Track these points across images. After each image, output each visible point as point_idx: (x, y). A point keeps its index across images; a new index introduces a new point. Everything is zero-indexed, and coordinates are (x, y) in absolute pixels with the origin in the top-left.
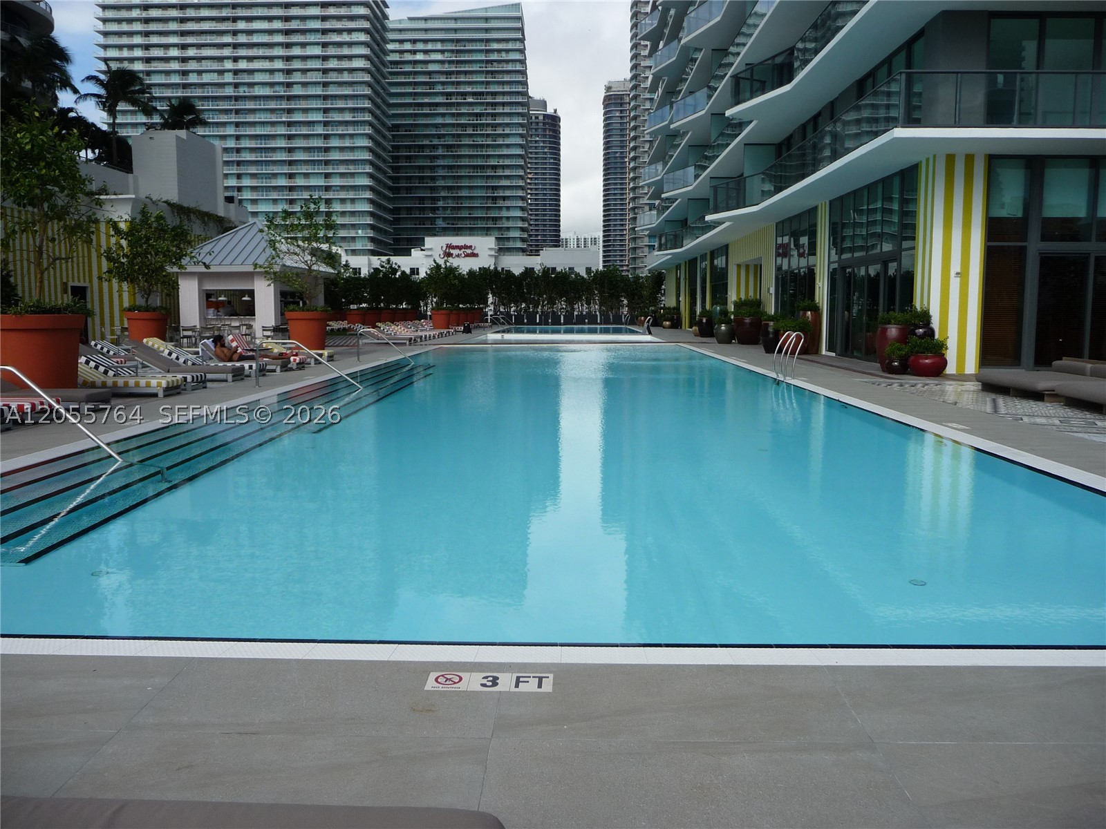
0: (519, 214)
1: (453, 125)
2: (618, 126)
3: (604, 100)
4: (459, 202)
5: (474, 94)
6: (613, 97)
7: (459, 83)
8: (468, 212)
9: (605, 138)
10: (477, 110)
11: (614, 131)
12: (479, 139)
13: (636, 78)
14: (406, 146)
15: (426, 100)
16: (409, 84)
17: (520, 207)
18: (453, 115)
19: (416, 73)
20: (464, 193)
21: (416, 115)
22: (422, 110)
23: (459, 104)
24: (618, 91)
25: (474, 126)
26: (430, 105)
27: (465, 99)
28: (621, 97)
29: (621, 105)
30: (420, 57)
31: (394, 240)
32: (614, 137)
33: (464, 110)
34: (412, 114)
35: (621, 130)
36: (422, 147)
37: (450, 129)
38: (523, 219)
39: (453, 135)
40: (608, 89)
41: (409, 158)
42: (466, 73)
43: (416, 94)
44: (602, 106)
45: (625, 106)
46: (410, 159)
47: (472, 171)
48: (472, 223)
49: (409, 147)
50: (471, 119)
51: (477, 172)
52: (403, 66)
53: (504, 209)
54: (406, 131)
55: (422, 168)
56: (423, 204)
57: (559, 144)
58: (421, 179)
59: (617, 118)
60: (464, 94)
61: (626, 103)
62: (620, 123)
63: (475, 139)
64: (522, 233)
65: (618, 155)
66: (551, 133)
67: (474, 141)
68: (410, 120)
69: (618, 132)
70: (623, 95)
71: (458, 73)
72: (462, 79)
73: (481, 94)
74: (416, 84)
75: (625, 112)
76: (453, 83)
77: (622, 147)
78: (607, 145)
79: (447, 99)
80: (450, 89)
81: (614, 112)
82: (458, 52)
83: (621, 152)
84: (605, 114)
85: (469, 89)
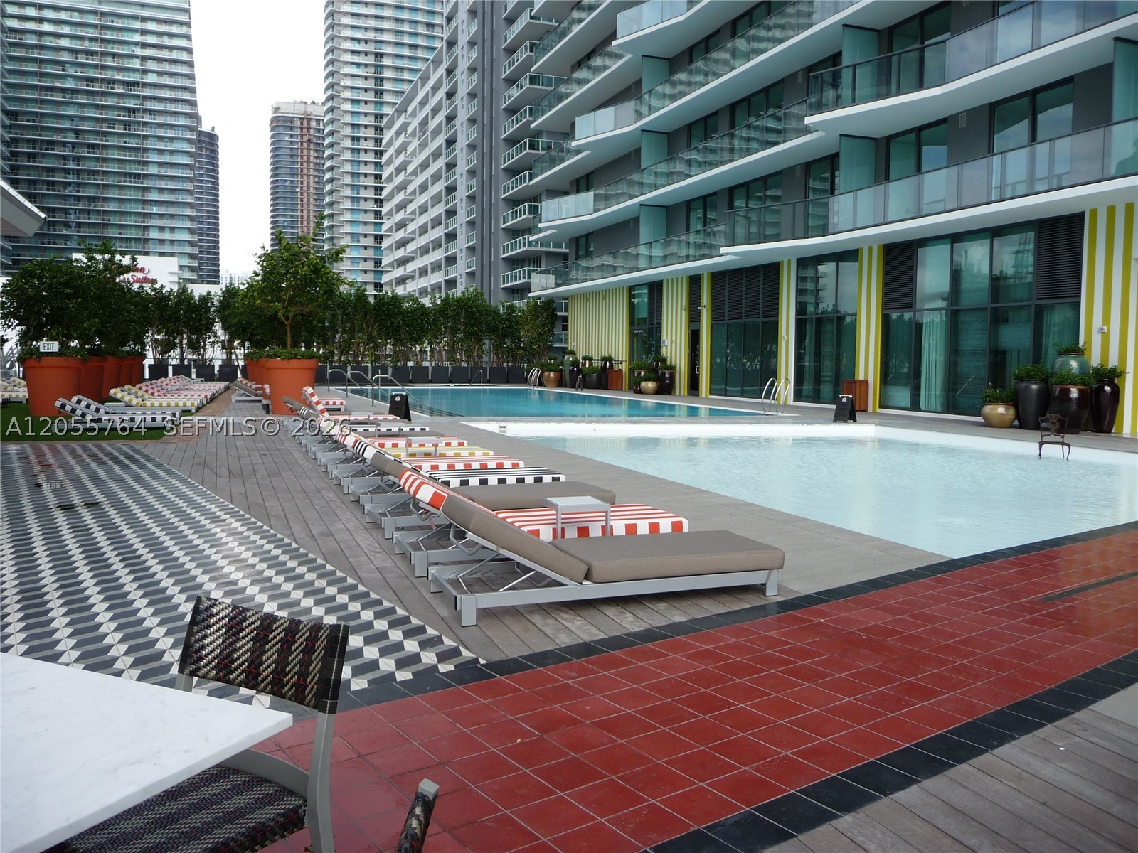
0: (186, 236)
1: (97, 119)
2: (289, 152)
3: (272, 122)
4: (105, 218)
5: (126, 83)
6: (282, 118)
7: (104, 67)
8: (117, 231)
9: (273, 163)
10: (130, 104)
11: (283, 156)
12: (132, 140)
13: (333, 87)
14: (28, 141)
15: (57, 85)
16: (34, 60)
17: (189, 229)
18: (96, 106)
19: (42, 47)
20: (112, 207)
21: (42, 101)
22: (52, 96)
23: (104, 94)
24: (288, 113)
25: (126, 124)
26: (64, 90)
27: (113, 88)
28: (291, 120)
29: (291, 128)
30: (47, 27)
31: (13, 261)
32: (283, 163)
33: (111, 102)
34: (36, 100)
35: (292, 156)
36: (52, 144)
37: (92, 124)
38: (192, 244)
39: (97, 133)
40: (276, 109)
41: (32, 156)
42: (114, 55)
43: (42, 74)
44: (269, 129)
45: (296, 130)
46: (34, 157)
47: (122, 179)
48: (123, 245)
49: (33, 142)
50: (122, 114)
51: (130, 182)
52: (23, 37)
53: (167, 230)
54: (28, 121)
55: (51, 171)
56: (54, 217)
57: (217, 166)
58: (51, 184)
59: (286, 143)
60: (112, 82)
61: (297, 127)
62: (291, 148)
63: (127, 140)
64: (190, 261)
65: (287, 184)
66: (208, 153)
67: (125, 143)
68: (33, 107)
69: (288, 159)
70: (294, 118)
71: (103, 54)
72: (108, 62)
73: (136, 84)
74: (42, 61)
75: (296, 137)
76: (96, 66)
77: (293, 175)
78: (275, 173)
79: (88, 86)
80: (91, 73)
81: (283, 136)
82: (103, 27)
83: (291, 181)
84: (273, 136)
85: (119, 77)
